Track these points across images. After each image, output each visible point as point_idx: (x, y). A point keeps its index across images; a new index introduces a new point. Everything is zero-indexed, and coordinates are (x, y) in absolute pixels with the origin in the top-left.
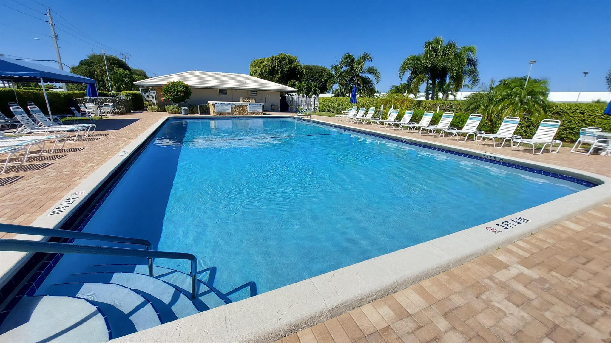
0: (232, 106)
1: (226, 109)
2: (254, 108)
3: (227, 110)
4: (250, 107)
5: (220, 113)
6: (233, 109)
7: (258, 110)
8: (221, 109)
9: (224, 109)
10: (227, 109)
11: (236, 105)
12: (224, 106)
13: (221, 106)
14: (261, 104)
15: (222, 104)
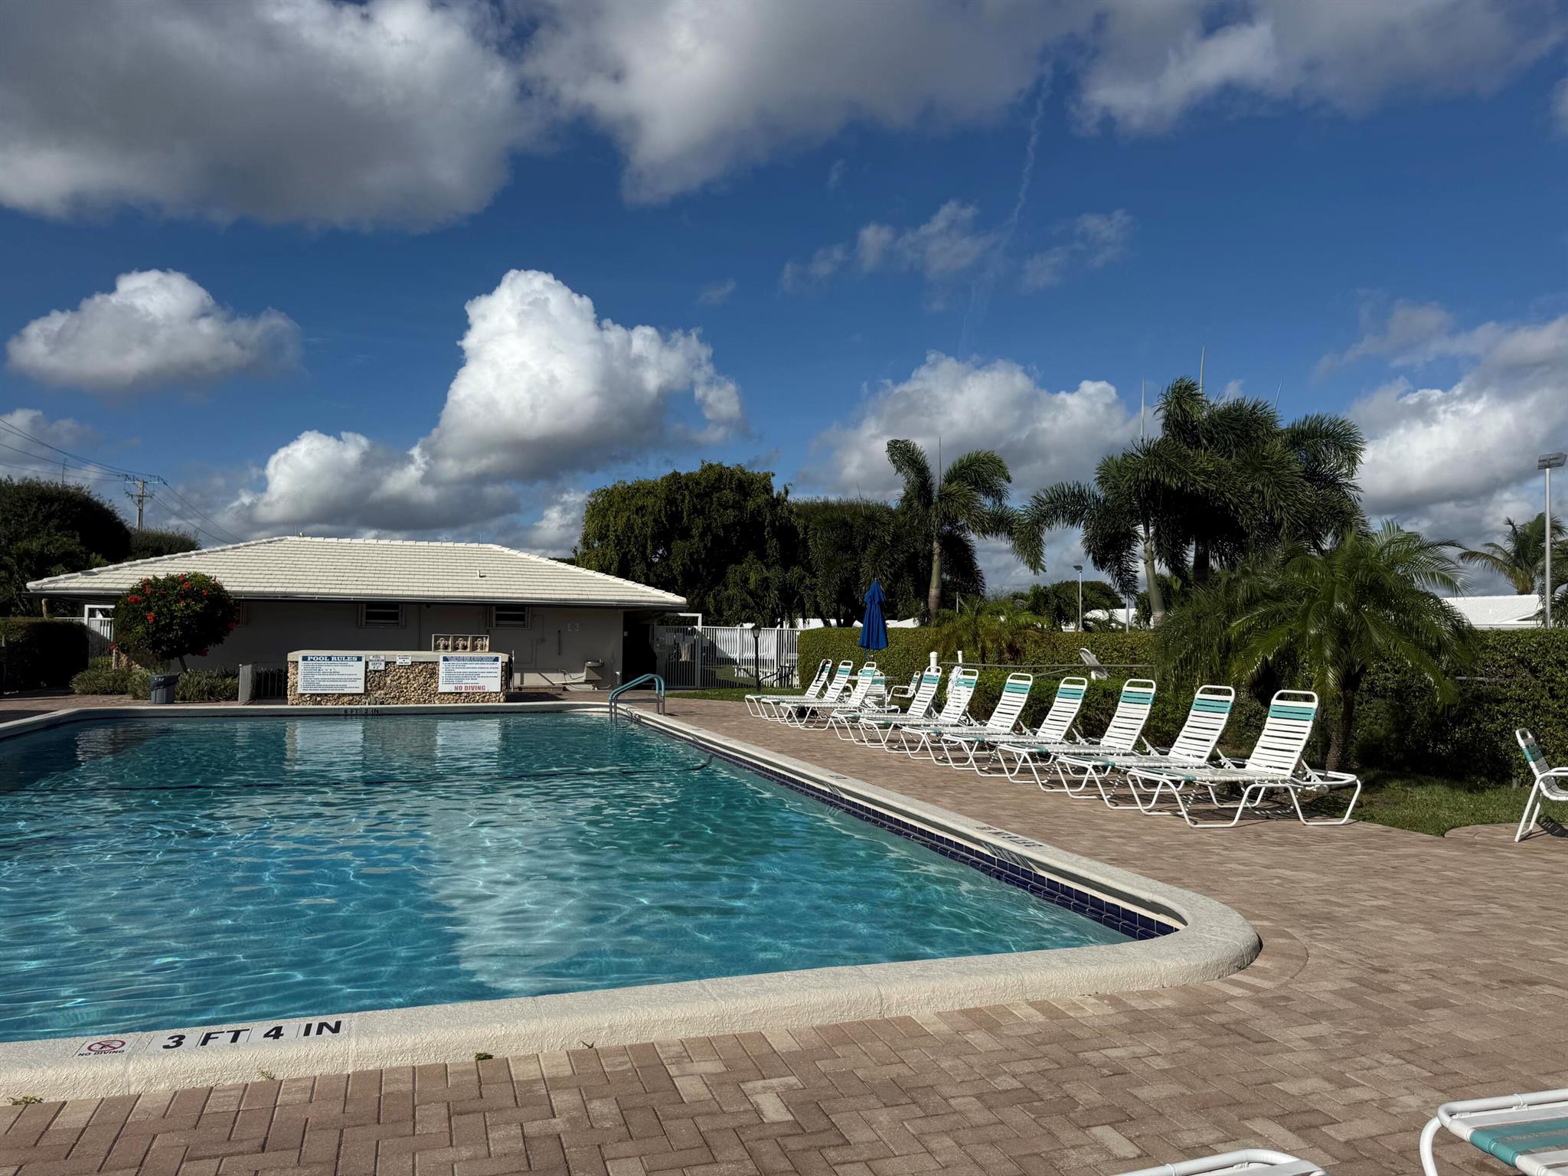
0: (371, 667)
1: (345, 680)
2: (467, 676)
3: (349, 684)
4: (448, 672)
5: (318, 695)
6: (372, 678)
7: (481, 682)
8: (324, 680)
9: (334, 680)
10: (351, 680)
11: (387, 664)
12: (338, 669)
13: (324, 668)
14: (496, 659)
15: (330, 658)
